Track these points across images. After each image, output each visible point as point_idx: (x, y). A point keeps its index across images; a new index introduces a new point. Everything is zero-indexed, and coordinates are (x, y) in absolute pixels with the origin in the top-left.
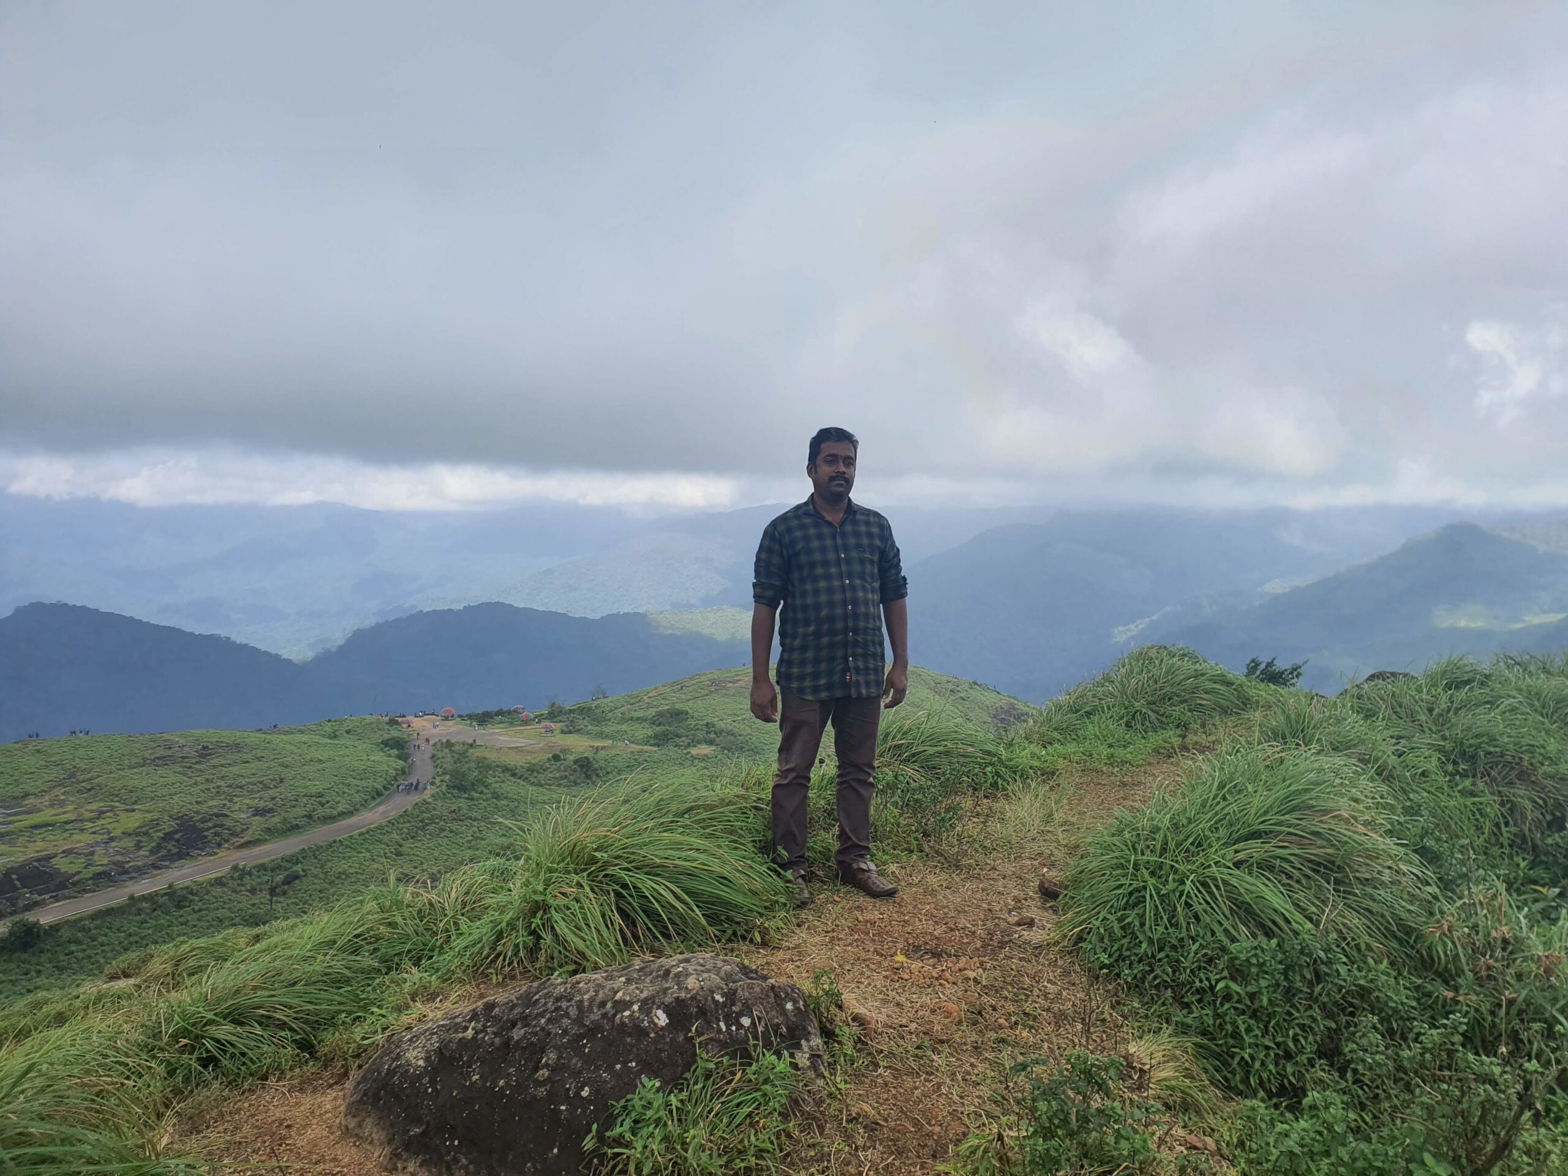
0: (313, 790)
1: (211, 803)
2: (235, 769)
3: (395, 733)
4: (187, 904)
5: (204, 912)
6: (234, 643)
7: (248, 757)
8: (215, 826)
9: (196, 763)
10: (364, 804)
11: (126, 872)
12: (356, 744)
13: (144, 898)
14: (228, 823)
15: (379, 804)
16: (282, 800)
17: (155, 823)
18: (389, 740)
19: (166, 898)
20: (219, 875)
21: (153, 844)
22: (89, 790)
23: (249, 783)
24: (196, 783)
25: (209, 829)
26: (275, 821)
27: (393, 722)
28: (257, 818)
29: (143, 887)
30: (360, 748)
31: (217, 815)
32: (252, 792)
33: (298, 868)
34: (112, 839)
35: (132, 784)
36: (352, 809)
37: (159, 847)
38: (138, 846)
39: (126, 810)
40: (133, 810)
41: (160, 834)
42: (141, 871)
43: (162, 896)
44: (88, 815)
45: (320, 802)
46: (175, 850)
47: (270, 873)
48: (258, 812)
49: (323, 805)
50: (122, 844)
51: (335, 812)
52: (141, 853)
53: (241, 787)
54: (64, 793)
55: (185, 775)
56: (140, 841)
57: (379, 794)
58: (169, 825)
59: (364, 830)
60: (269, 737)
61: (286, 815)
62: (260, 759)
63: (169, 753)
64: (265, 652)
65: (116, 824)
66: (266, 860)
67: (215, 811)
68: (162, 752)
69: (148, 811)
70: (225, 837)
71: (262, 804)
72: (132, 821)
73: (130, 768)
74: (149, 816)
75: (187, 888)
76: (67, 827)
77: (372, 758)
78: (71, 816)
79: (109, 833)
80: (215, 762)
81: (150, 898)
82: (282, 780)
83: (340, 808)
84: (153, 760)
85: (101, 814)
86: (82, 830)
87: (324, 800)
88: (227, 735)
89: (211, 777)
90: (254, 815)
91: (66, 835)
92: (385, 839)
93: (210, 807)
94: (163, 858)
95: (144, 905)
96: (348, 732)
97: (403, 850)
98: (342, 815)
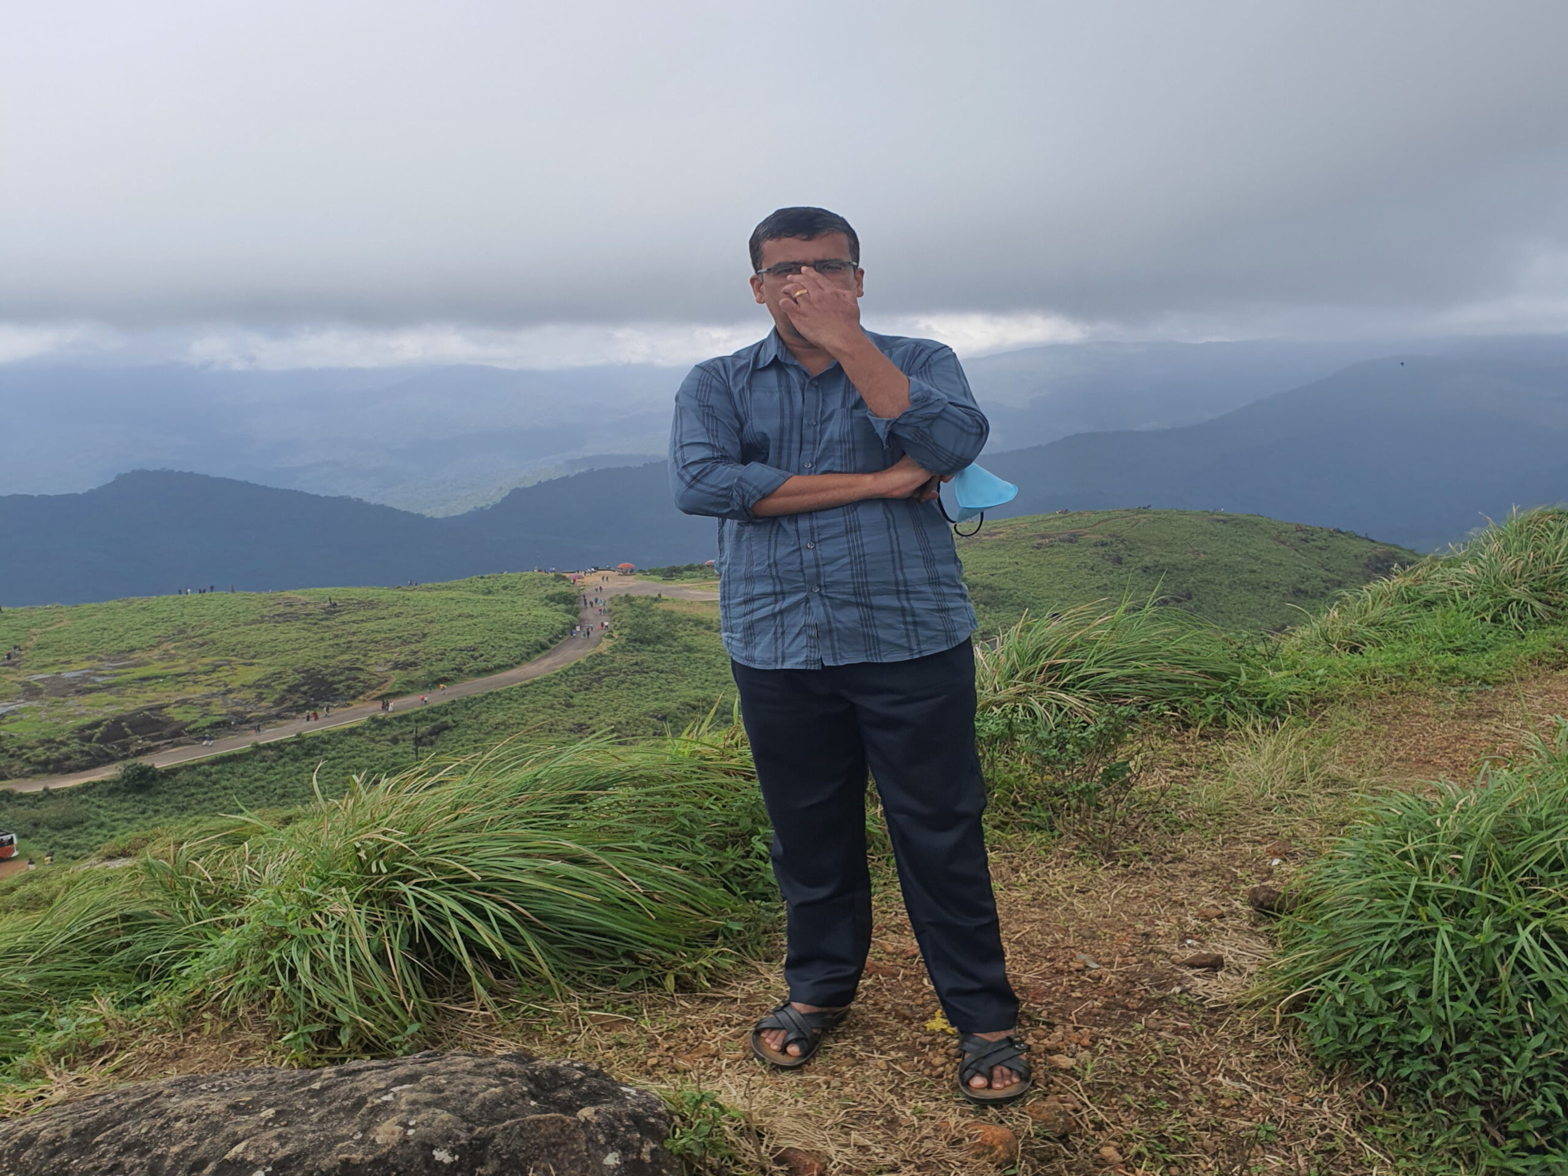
0: (463, 645)
1: (342, 658)
2: (371, 625)
3: (562, 588)
4: (317, 752)
5: (337, 761)
6: (367, 505)
7: (385, 613)
8: (347, 679)
9: (322, 620)
10: (527, 657)
11: (248, 721)
12: (515, 599)
13: (269, 746)
14: (363, 676)
15: (546, 657)
16: (426, 654)
17: (278, 676)
18: (554, 595)
19: (293, 746)
20: (354, 725)
21: (277, 696)
22: (202, 645)
23: (385, 638)
24: (322, 639)
25: (340, 682)
26: (419, 674)
27: (559, 578)
28: (397, 671)
29: (270, 735)
30: (520, 603)
31: (350, 669)
32: (389, 647)
33: (448, 719)
34: (230, 691)
35: (249, 639)
36: (510, 662)
37: (282, 700)
38: (260, 698)
39: (245, 664)
40: (252, 664)
41: (284, 687)
42: (265, 720)
43: (290, 744)
44: (200, 668)
45: (472, 656)
46: (302, 702)
47: (414, 724)
48: (396, 666)
49: (476, 659)
50: (241, 695)
51: (490, 665)
52: (263, 704)
53: (376, 642)
54: (175, 648)
55: (309, 631)
56: (261, 693)
57: (544, 647)
58: (292, 679)
59: (527, 682)
60: (409, 594)
61: (432, 669)
62: (397, 615)
63: (292, 610)
64: (406, 512)
65: (234, 678)
66: (409, 711)
67: (347, 665)
68: (282, 609)
69: (269, 665)
70: (360, 689)
71: (402, 658)
72: (253, 675)
73: (246, 624)
74: (271, 670)
75: (316, 738)
76: (180, 679)
77: (534, 613)
78: (184, 670)
79: (226, 685)
80: (346, 618)
81: (278, 747)
82: (425, 635)
83: (497, 661)
84: (273, 617)
85: (215, 668)
86: (196, 682)
87: (476, 654)
88: (358, 593)
89: (340, 632)
90: (393, 669)
91: (180, 686)
92: (554, 690)
93: (341, 662)
94: (289, 709)
95: (270, 753)
96: (505, 588)
97: (575, 701)
98: (500, 668)
